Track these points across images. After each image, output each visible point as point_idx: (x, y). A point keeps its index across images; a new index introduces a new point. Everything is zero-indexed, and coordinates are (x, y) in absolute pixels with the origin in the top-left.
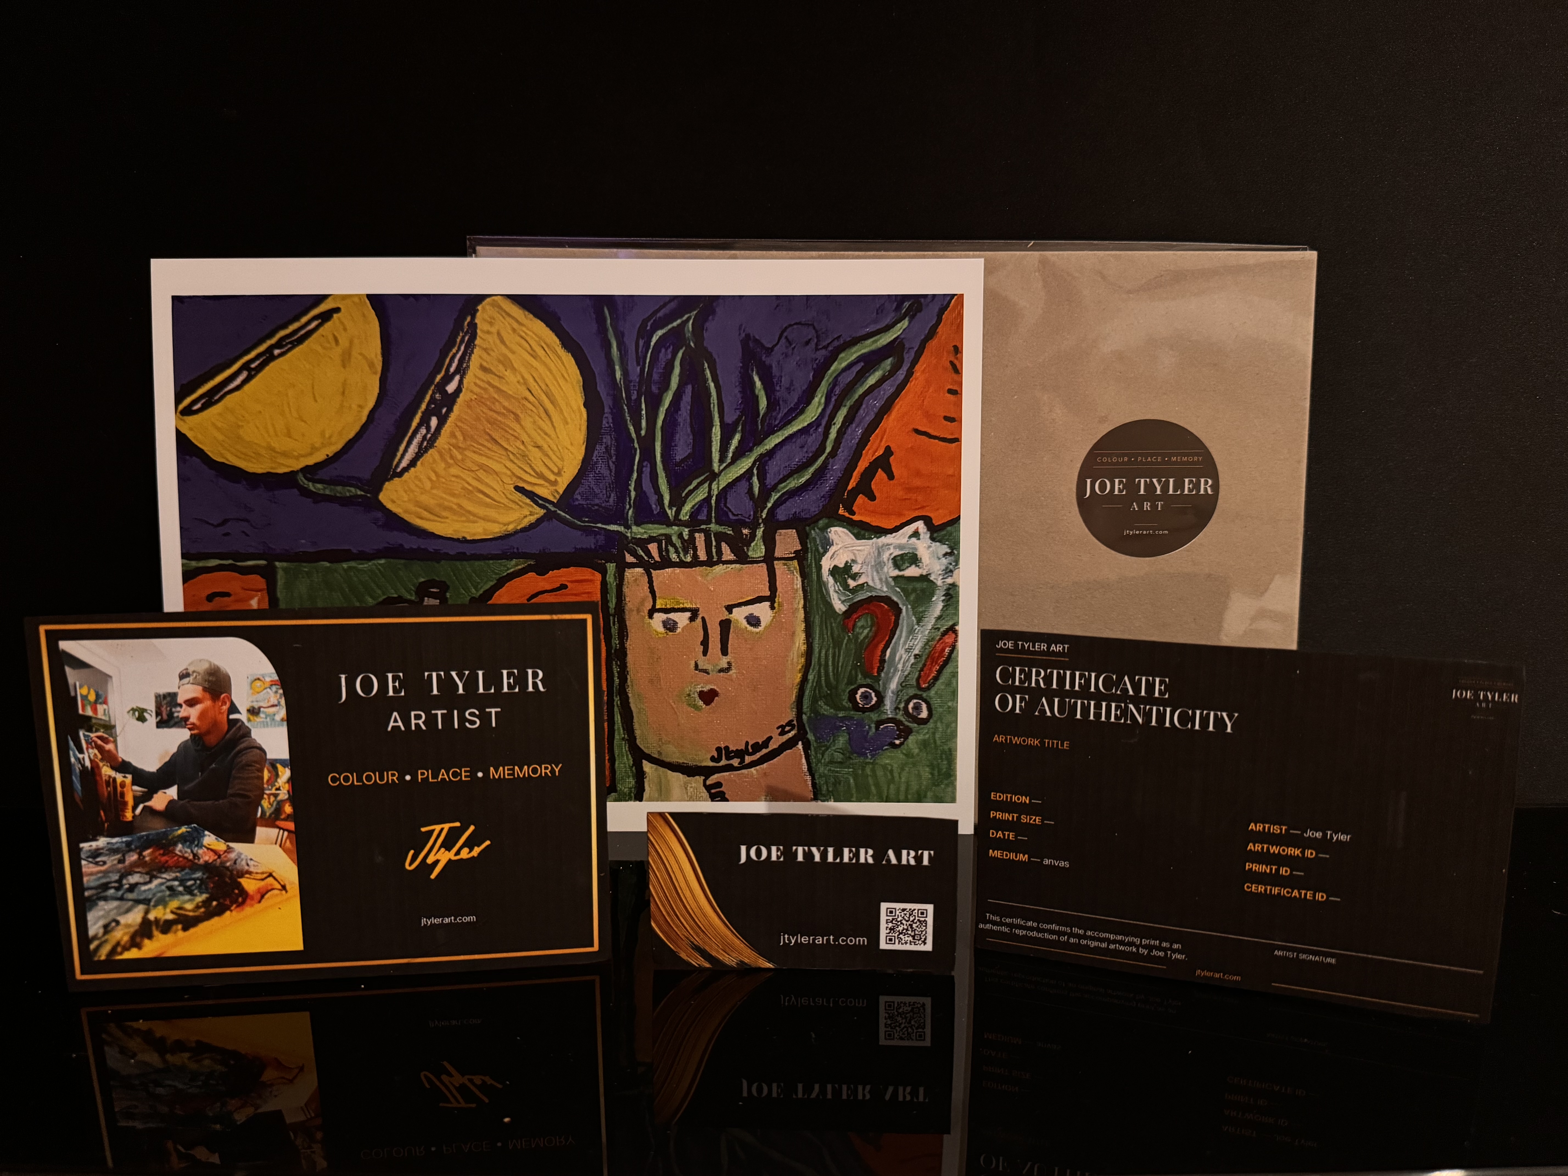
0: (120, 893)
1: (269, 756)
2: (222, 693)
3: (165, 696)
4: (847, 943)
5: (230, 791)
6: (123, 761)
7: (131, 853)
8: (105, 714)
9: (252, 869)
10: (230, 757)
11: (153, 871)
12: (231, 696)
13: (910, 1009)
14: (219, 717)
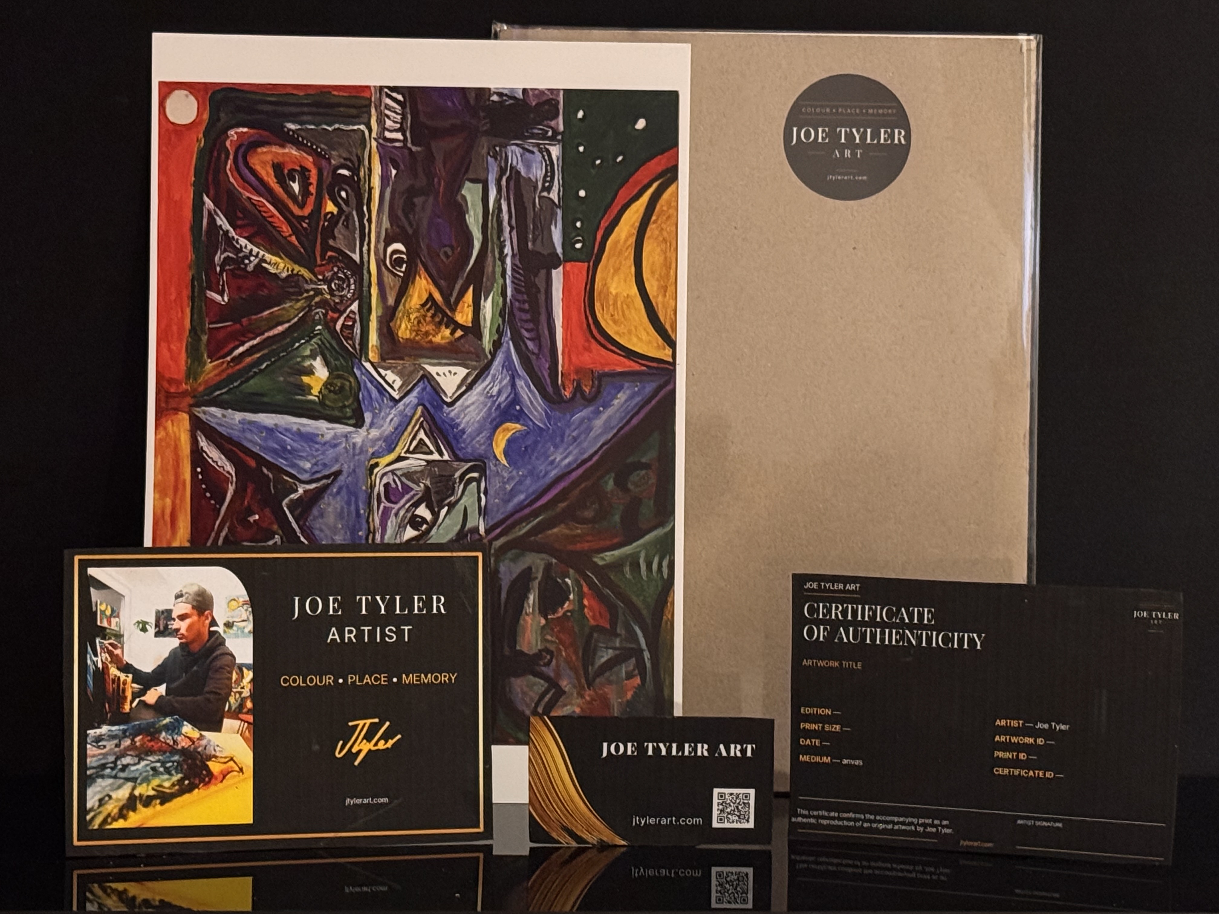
0: (114, 772)
1: (238, 661)
2: (205, 610)
3: (163, 612)
4: (686, 824)
5: (206, 689)
6: (127, 663)
7: (126, 739)
8: (117, 626)
9: (218, 754)
10: (208, 661)
11: (142, 753)
12: (212, 612)
13: (736, 877)
14: (202, 629)
